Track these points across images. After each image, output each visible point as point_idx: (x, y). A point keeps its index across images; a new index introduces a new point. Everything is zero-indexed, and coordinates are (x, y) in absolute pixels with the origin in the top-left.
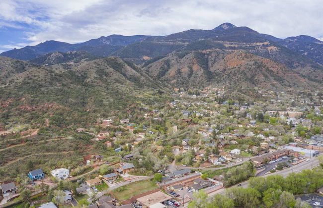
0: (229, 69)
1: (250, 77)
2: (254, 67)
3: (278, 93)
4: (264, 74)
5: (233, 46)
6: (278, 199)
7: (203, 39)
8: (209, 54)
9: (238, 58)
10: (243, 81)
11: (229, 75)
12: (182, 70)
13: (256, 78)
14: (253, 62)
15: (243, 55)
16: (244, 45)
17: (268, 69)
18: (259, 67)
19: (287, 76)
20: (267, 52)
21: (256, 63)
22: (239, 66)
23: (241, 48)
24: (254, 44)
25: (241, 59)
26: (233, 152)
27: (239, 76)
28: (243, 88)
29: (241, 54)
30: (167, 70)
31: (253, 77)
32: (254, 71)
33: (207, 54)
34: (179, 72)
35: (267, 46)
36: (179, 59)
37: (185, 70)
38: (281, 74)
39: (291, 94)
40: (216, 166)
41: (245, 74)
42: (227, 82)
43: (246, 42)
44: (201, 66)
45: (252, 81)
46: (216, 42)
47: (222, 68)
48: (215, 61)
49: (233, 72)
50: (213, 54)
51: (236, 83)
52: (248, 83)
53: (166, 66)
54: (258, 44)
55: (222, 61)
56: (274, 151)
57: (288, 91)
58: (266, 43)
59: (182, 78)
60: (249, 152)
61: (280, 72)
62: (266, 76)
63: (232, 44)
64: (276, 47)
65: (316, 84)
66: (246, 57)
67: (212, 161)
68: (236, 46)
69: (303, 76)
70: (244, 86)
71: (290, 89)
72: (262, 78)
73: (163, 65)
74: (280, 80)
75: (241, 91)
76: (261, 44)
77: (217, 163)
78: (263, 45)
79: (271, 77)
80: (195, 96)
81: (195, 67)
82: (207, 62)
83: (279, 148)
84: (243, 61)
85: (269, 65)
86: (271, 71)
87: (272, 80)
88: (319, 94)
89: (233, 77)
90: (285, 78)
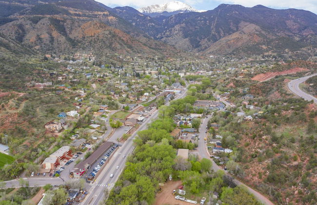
0: (87, 37)
1: (108, 45)
2: (110, 36)
4: (118, 43)
5: (77, 13)
7: (47, 3)
8: (64, 21)
9: (94, 27)
10: (105, 48)
11: (90, 42)
12: (42, 36)
13: (113, 46)
14: (108, 32)
16: (87, 13)
17: (120, 38)
18: (114, 36)
19: (134, 44)
20: (108, 22)
21: (110, 32)
22: (97, 35)
23: (85, 16)
24: (96, 13)
27: (100, 44)
29: (96, 24)
30: (24, 36)
31: (111, 44)
32: (110, 39)
33: (62, 21)
34: (39, 38)
35: (107, 15)
36: (33, 25)
37: (45, 36)
38: (130, 43)
41: (104, 42)
42: (91, 49)
43: (87, 10)
44: (60, 33)
45: (110, 47)
46: (61, 7)
47: (80, 36)
48: (72, 29)
49: (93, 40)
50: (68, 22)
51: (99, 50)
52: (109, 49)
53: (21, 31)
54: (99, 13)
55: (79, 29)
57: (139, 57)
58: (106, 13)
59: (45, 44)
61: (129, 41)
62: (121, 45)
63: (76, 11)
64: (114, 18)
65: (154, 51)
66: (101, 26)
68: (81, 13)
70: (107, 51)
71: (139, 55)
72: (118, 46)
73: (18, 30)
74: (130, 47)
75: (108, 57)
76: (102, 13)
78: (104, 14)
79: (124, 45)
81: (55, 34)
82: (65, 29)
84: (99, 30)
85: (120, 35)
86: (123, 40)
87: (126, 48)
88: (159, 59)
89: (95, 45)
90: (133, 46)
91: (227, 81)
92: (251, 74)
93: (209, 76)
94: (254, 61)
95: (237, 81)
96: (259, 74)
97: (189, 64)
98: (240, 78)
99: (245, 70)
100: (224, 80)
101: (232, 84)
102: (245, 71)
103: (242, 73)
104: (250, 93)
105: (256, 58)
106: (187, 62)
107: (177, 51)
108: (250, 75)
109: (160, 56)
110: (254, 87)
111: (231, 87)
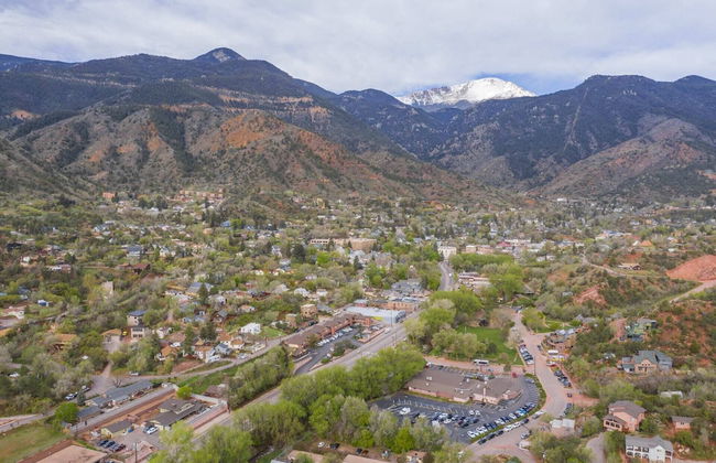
0: (231, 151)
1: (275, 169)
2: (284, 147)
3: (331, 202)
4: (303, 164)
5: (238, 100)
6: (338, 414)
7: (171, 79)
8: (186, 115)
9: (250, 127)
10: (263, 177)
11: (231, 163)
12: (123, 150)
13: (289, 171)
14: (282, 138)
15: (262, 121)
16: (262, 99)
17: (310, 153)
18: (294, 148)
19: (347, 168)
20: (308, 118)
21: (288, 139)
22: (253, 144)
23: (255, 105)
24: (283, 100)
25: (258, 129)
26: (246, 331)
27: (254, 166)
28: (262, 192)
29: (257, 118)
30: (83, 148)
31: (282, 168)
32: (284, 155)
33: (181, 115)
34: (114, 153)
35: (308, 105)
36: (112, 124)
37: (129, 149)
38: (336, 164)
39: (355, 204)
40: (211, 365)
41: (266, 162)
42: (229, 179)
43: (264, 93)
44: (168, 142)
45: (281, 177)
46: (202, 88)
47: (215, 148)
48: (200, 132)
49: (240, 158)
50: (197, 116)
51: (247, 181)
52: (273, 181)
53: (78, 138)
54: (291, 100)
55: (217, 131)
56: (327, 319)
57: (349, 199)
58: (305, 99)
59: (123, 168)
60: (279, 326)
61: (334, 159)
62: (308, 168)
63: (236, 96)
64: (325, 110)
65: (398, 184)
66: (266, 124)
67: (201, 356)
68: (246, 100)
69: (375, 169)
70: (265, 187)
71: (351, 195)
72: (300, 172)
73: (71, 136)
74: (334, 175)
75: (258, 199)
76: (297, 100)
77: (213, 359)
78: (301, 102)
79: (317, 170)
80: (154, 211)
81: (154, 144)
82: (183, 133)
83: (338, 313)
84: (261, 134)
85: (313, 145)
86: (317, 157)
87: (320, 176)
88: (403, 205)
89: (241, 169)
90: (344, 172)
91: (580, 279)
92: (664, 256)
93: (530, 259)
94: (681, 213)
95: (614, 282)
96: (696, 255)
97: (485, 220)
98: (626, 269)
99: (646, 243)
100: (572, 275)
101: (593, 293)
102: (647, 247)
103: (633, 253)
104: (656, 342)
105: (687, 204)
106: (483, 213)
107: (460, 186)
108: (663, 261)
109: (411, 196)
110: (675, 318)
111: (590, 303)
